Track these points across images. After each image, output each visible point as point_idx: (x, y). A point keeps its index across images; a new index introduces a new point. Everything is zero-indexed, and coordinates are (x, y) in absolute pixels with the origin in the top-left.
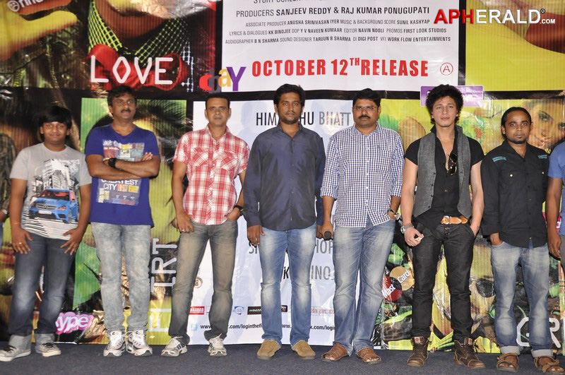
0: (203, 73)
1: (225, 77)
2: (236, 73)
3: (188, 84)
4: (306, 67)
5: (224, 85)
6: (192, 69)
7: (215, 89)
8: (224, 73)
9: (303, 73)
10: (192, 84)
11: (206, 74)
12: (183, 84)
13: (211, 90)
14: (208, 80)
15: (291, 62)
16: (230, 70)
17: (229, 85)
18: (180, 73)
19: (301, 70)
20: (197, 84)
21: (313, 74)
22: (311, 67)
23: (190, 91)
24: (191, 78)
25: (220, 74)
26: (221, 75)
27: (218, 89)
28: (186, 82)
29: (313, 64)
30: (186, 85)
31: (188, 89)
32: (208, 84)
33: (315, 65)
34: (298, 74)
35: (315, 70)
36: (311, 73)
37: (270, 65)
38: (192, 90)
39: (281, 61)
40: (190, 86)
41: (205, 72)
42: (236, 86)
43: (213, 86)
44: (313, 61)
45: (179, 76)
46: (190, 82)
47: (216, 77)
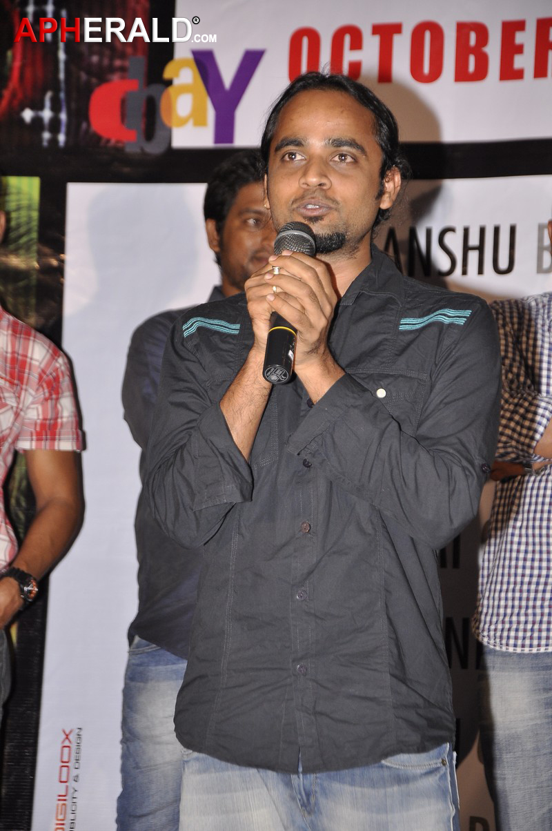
0: (102, 75)
1: (185, 89)
2: (228, 73)
3: (47, 114)
4: (493, 50)
5: (183, 122)
6: (62, 56)
7: (149, 133)
8: (183, 75)
9: (481, 74)
10: (63, 116)
11: (116, 78)
12: (28, 115)
13: (131, 141)
14: (123, 102)
15: (436, 31)
16: (204, 62)
17: (200, 121)
18: (16, 74)
19: (472, 59)
20: (80, 114)
21: (519, 75)
22: (510, 49)
23: (54, 141)
24: (56, 91)
25: (167, 74)
26: (169, 83)
27: (159, 134)
28: (41, 108)
29: (520, 38)
30: (37, 121)
31: (46, 135)
32: (123, 116)
33: (527, 38)
34: (462, 75)
35: (525, 61)
36: (509, 73)
37: (357, 44)
38: (62, 138)
39: (397, 28)
40: (55, 126)
41: (112, 69)
42: (225, 127)
43: (140, 124)
44: (520, 26)
45: (14, 83)
46: (56, 108)
47: (153, 90)
